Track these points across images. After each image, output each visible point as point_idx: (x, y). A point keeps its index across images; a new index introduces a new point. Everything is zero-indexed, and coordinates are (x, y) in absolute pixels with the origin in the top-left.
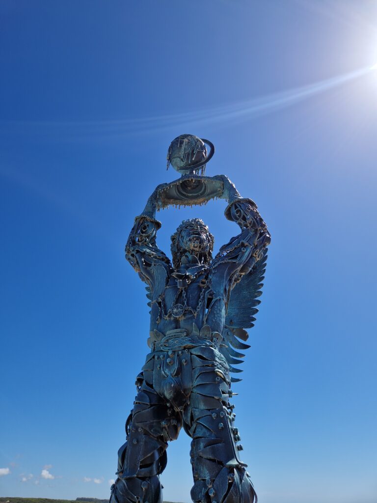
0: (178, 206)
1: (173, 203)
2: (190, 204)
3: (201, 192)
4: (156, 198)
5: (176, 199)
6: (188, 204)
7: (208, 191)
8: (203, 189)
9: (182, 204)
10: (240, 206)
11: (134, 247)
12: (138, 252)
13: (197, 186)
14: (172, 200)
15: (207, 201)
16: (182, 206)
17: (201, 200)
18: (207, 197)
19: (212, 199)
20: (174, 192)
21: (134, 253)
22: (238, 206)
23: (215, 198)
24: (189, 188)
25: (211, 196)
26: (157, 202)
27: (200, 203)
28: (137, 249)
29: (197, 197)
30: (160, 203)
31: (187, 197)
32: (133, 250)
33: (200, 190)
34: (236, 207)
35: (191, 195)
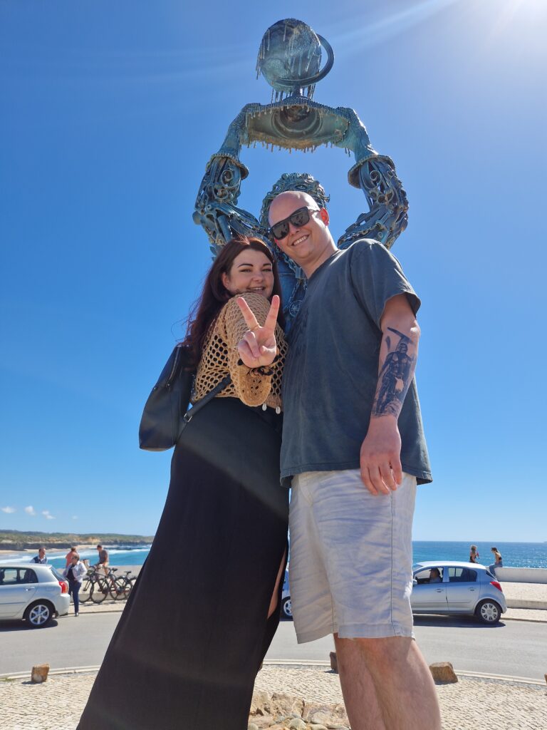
0: (270, 145)
1: (262, 140)
2: (287, 145)
3: (307, 129)
4: (242, 126)
5: (268, 132)
6: (286, 146)
7: (320, 130)
8: (313, 124)
9: (277, 143)
10: (378, 167)
11: (213, 204)
12: (219, 214)
13: (303, 118)
14: (261, 134)
15: (316, 147)
16: (276, 148)
17: (306, 142)
18: (316, 140)
19: (323, 145)
20: (269, 123)
21: (214, 214)
22: (374, 166)
23: (329, 143)
24: (290, 119)
25: (322, 139)
26: (243, 134)
27: (304, 147)
28: (217, 209)
29: (299, 136)
30: (246, 136)
31: (286, 133)
32: (211, 210)
33: (307, 127)
34: (371, 168)
35: (290, 130)
